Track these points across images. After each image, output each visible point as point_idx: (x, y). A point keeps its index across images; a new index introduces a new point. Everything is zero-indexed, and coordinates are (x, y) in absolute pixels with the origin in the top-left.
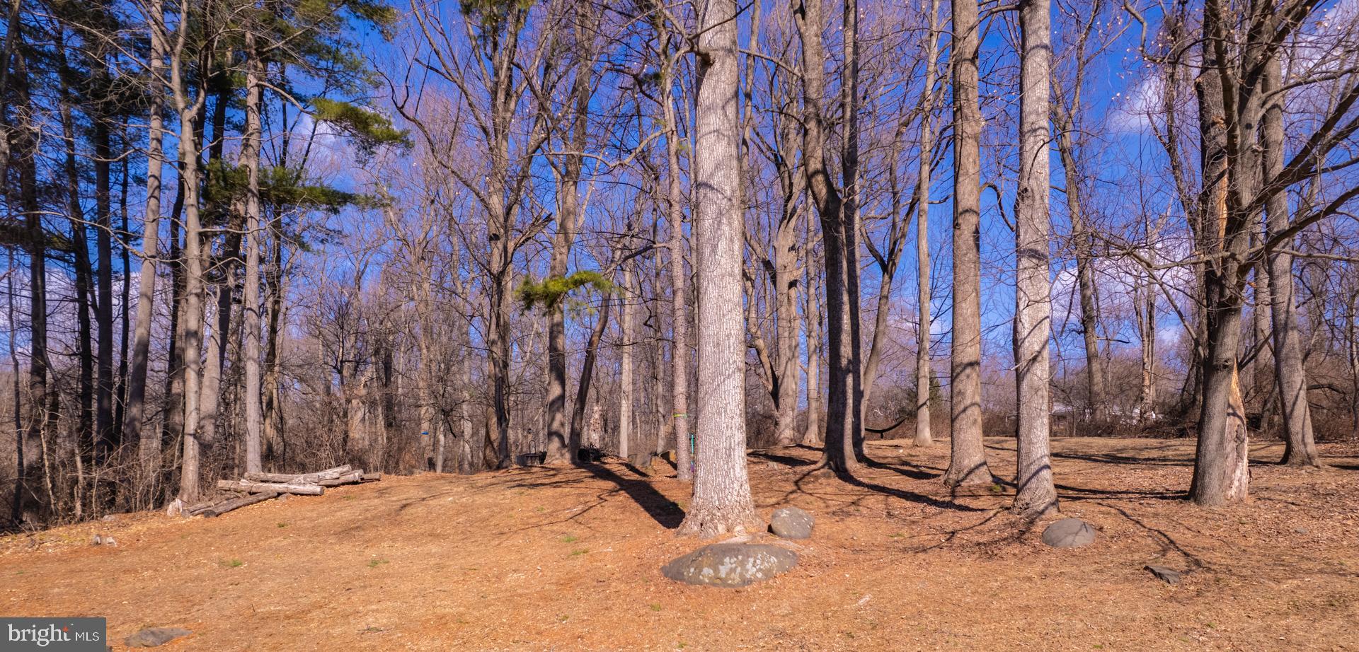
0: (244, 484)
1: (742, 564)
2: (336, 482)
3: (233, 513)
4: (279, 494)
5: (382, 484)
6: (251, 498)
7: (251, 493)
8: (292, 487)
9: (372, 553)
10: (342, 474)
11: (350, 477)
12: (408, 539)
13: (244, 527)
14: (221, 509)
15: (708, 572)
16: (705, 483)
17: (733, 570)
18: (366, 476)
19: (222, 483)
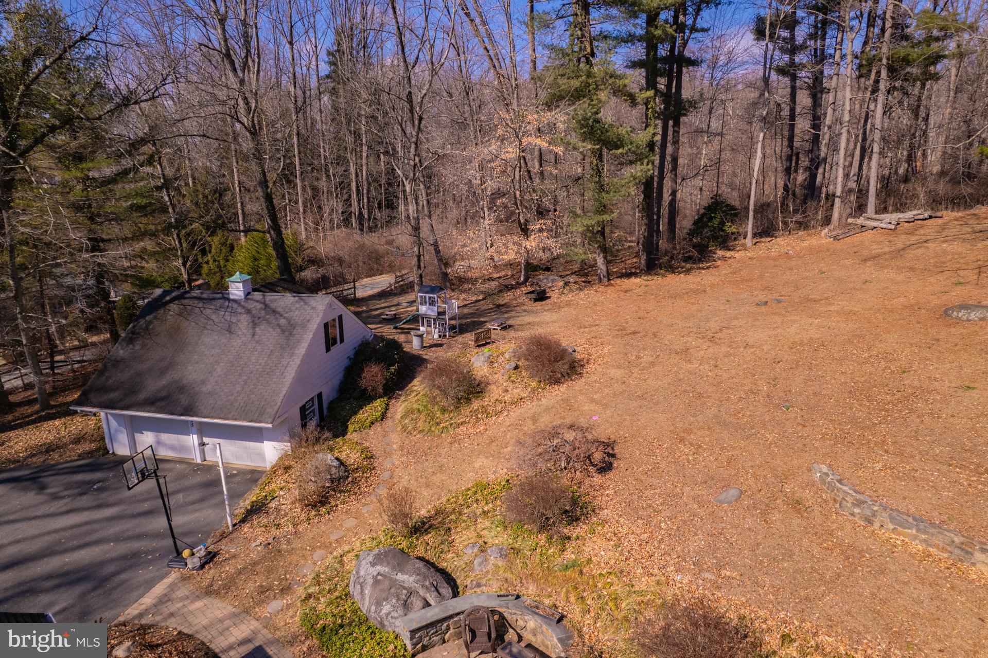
0: (860, 220)
1: (969, 314)
4: (875, 228)
6: (860, 230)
7: (861, 227)
8: (882, 224)
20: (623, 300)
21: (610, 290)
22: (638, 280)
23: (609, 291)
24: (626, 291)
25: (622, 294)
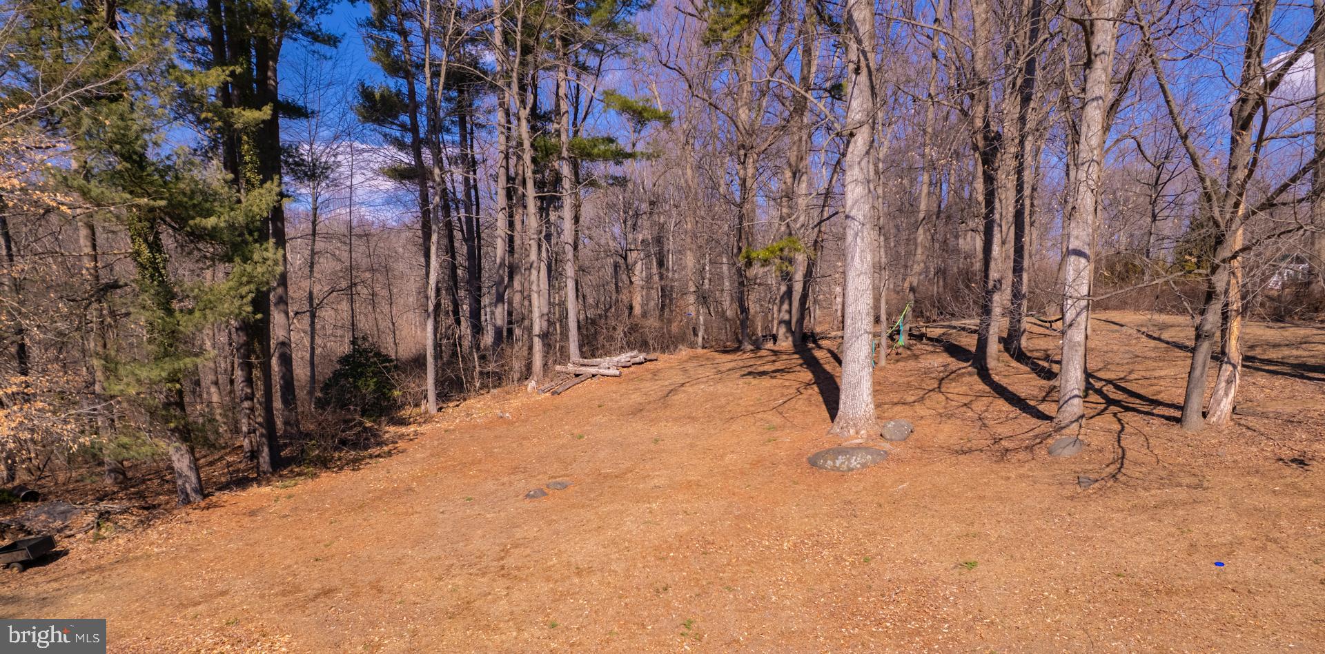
0: (571, 368)
1: (849, 460)
2: (629, 364)
3: (568, 392)
4: (594, 376)
5: (659, 365)
6: (577, 380)
7: (577, 376)
8: (601, 371)
9: (654, 432)
10: (632, 357)
11: (637, 360)
12: (676, 420)
13: (578, 405)
14: (560, 390)
15: (830, 463)
16: (845, 403)
17: (843, 463)
18: (649, 357)
19: (558, 368)
20: (252, 530)
21: (215, 515)
22: (266, 490)
23: (214, 517)
24: (252, 513)
25: (246, 521)
